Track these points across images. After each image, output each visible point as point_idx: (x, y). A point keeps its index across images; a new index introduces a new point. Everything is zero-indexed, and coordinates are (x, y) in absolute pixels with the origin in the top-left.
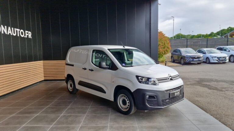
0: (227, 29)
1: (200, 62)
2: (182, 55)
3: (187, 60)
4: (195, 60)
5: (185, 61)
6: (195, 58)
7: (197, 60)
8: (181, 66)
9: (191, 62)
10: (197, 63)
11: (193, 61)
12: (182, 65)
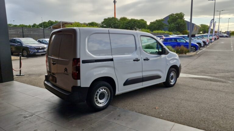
0: (48, 22)
1: (45, 53)
2: (23, 46)
3: (32, 52)
4: (40, 51)
5: (29, 53)
6: (39, 49)
7: (42, 51)
8: (26, 59)
9: (37, 54)
10: (41, 54)
11: (38, 52)
12: (27, 57)
